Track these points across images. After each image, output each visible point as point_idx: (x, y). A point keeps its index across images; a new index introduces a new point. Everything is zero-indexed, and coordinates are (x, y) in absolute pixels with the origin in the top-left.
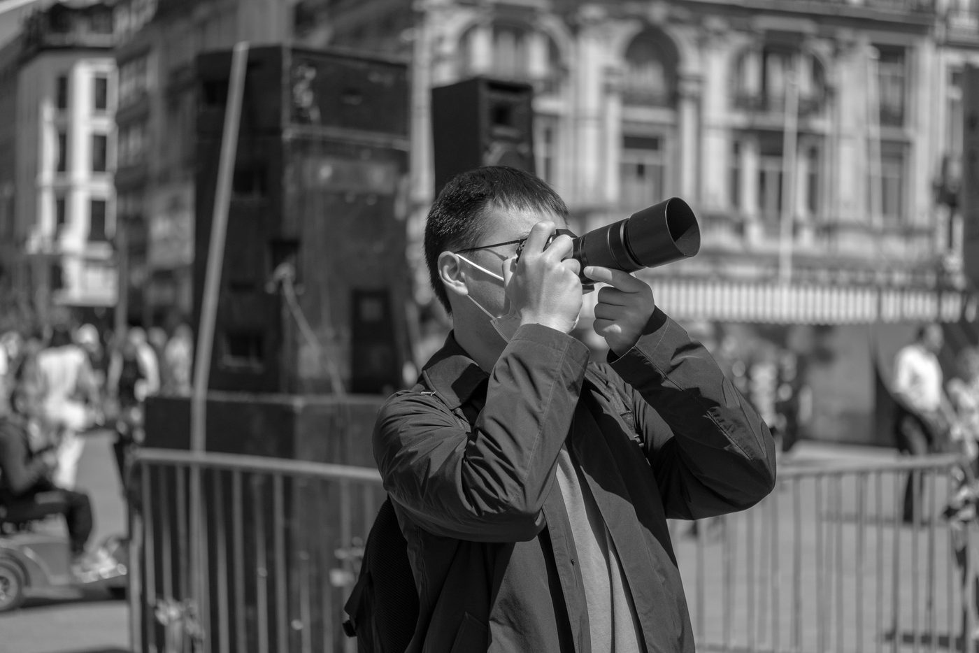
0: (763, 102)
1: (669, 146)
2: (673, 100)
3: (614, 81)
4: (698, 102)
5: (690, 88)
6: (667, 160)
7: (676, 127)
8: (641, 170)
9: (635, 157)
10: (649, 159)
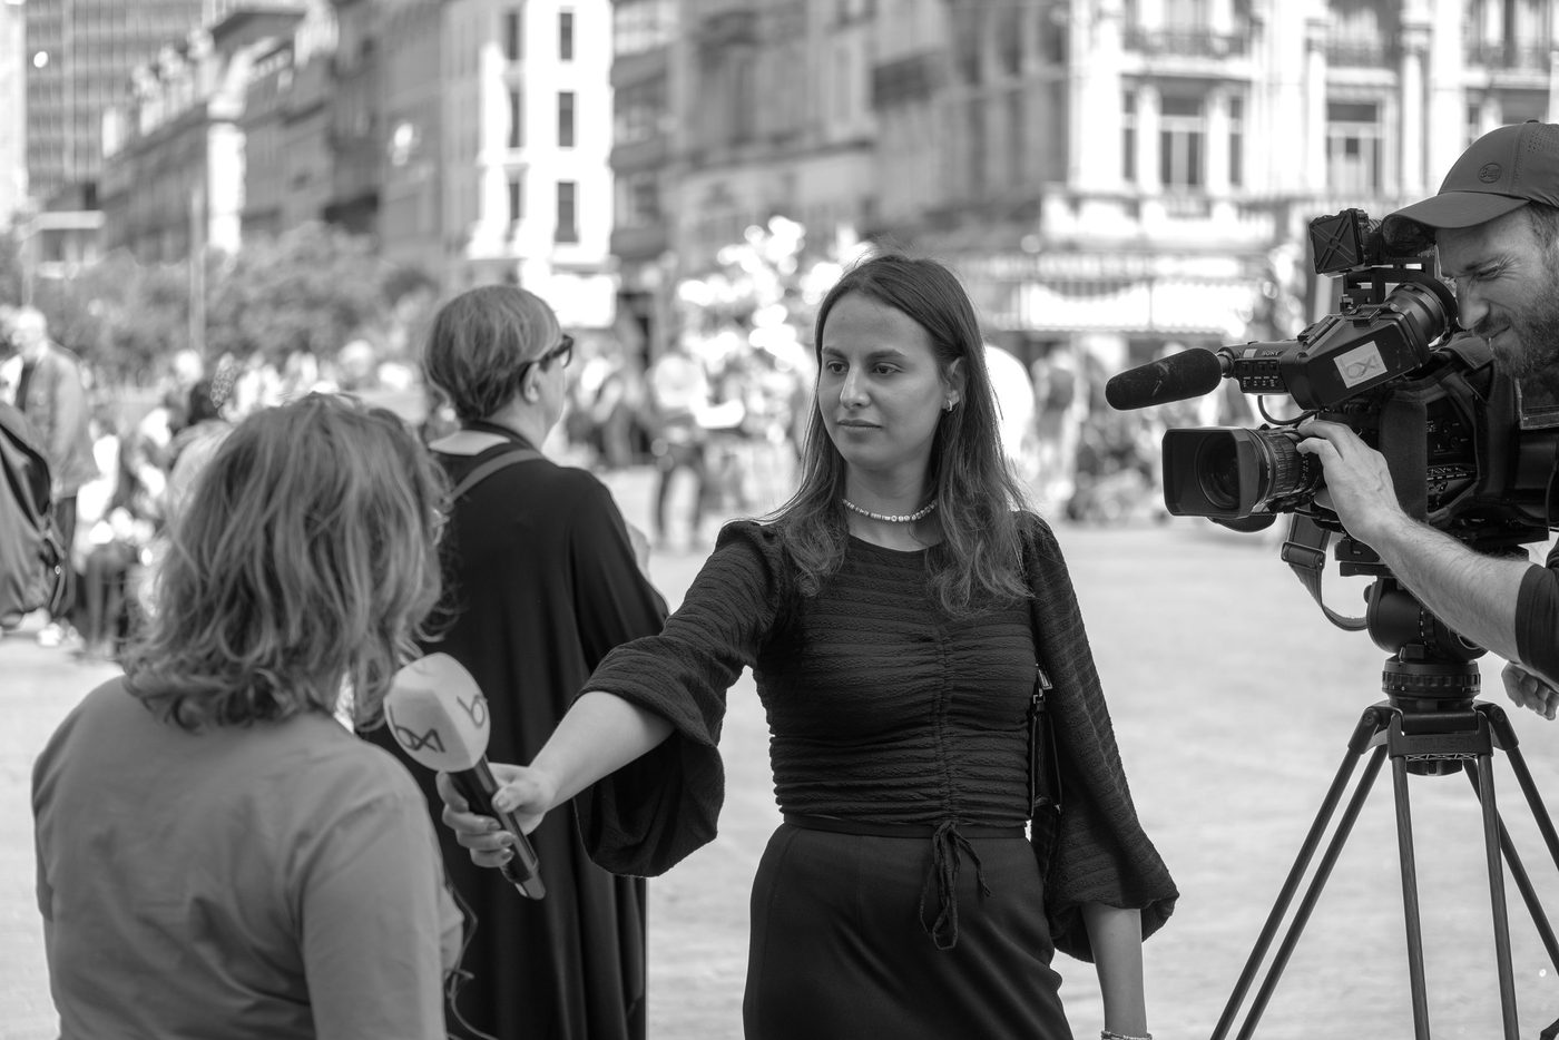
0: (1507, 54)
1: (1389, 113)
2: (1393, 56)
3: (1318, 35)
4: (1424, 57)
5: (1413, 40)
6: (1387, 132)
7: (1398, 90)
8: (1352, 147)
9: (1342, 130)
10: (1363, 132)
